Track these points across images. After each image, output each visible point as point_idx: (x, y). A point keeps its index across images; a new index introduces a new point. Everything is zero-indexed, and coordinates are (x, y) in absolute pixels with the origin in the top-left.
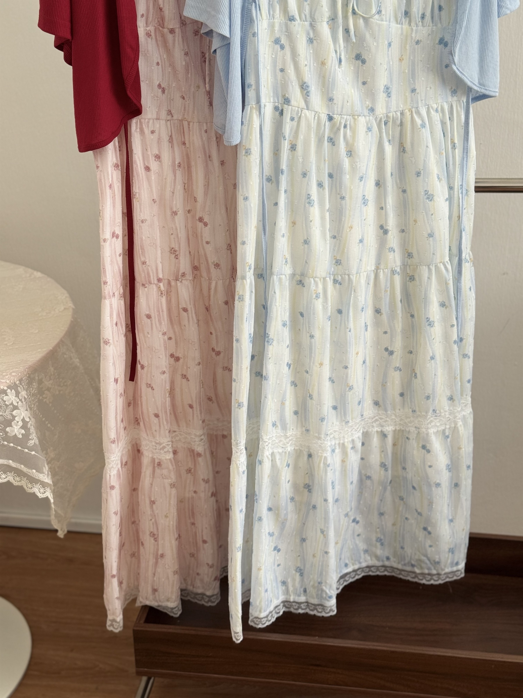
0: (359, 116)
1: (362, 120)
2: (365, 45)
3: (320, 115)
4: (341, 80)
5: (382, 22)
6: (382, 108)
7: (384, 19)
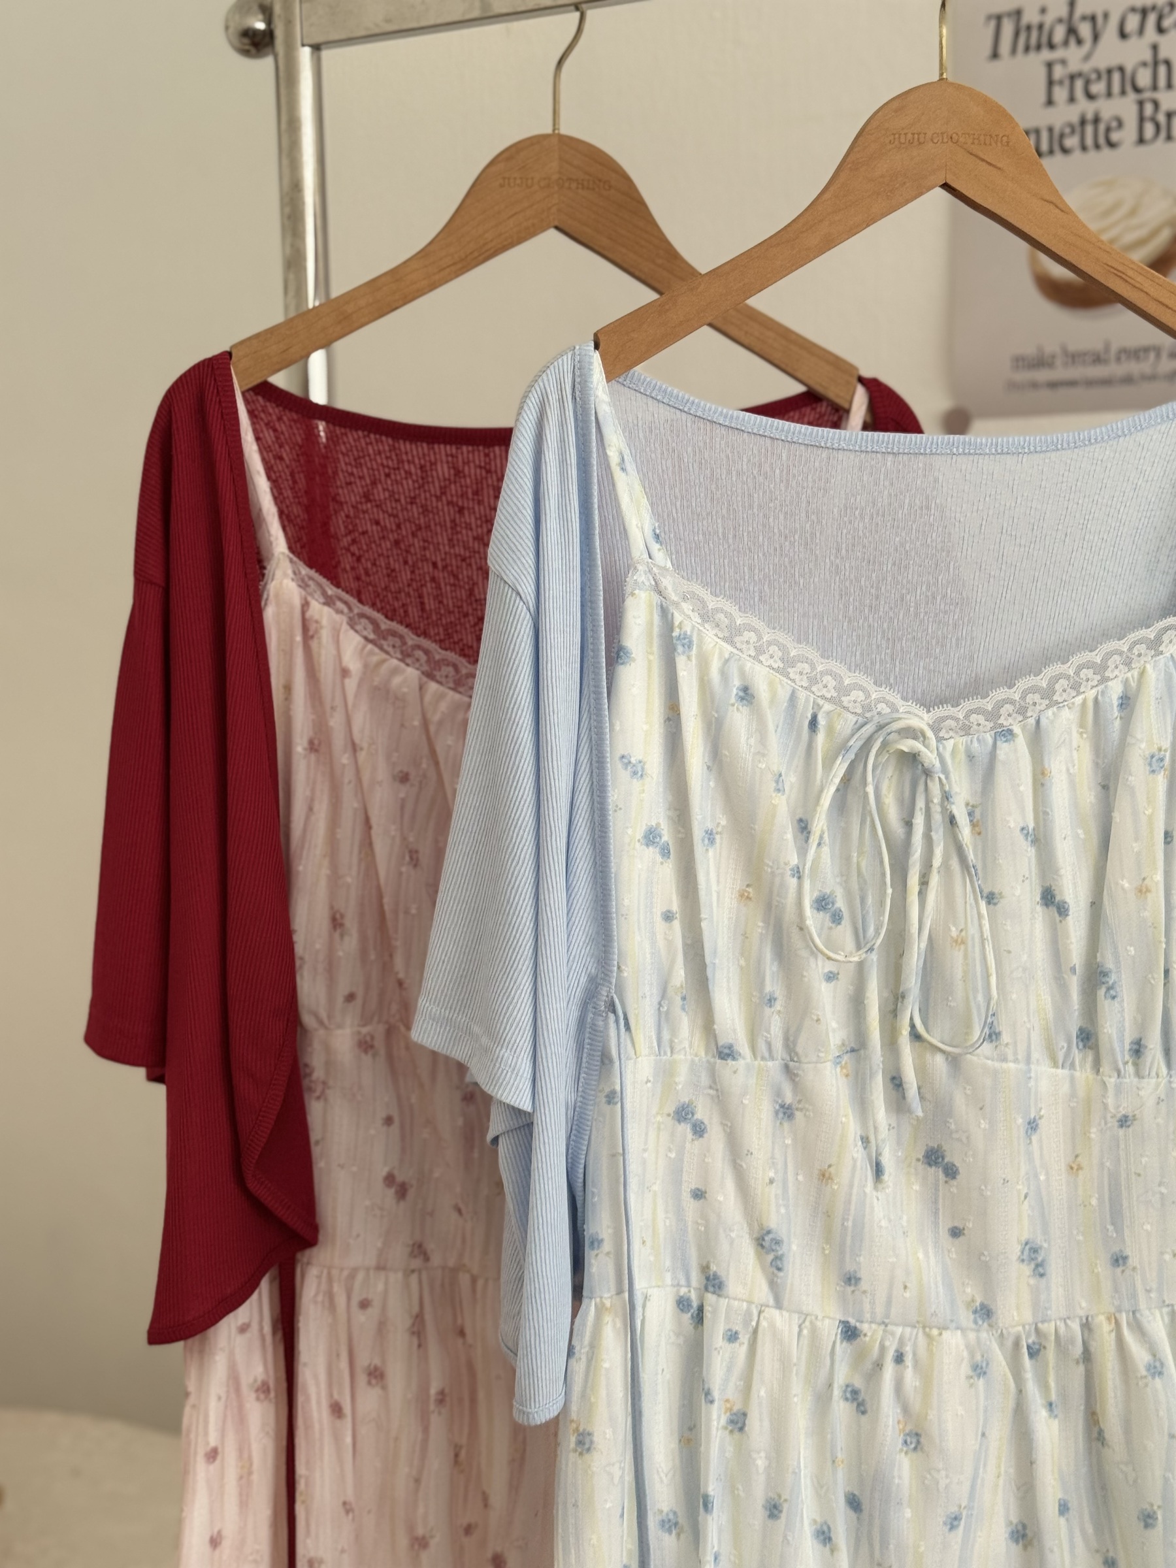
0: (946, 1328)
1: (954, 1344)
2: (953, 1127)
3: (819, 1324)
4: (884, 1223)
5: (1005, 1065)
6: (1018, 1308)
7: (1010, 1057)
